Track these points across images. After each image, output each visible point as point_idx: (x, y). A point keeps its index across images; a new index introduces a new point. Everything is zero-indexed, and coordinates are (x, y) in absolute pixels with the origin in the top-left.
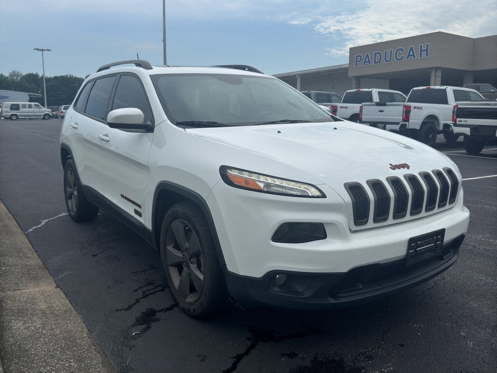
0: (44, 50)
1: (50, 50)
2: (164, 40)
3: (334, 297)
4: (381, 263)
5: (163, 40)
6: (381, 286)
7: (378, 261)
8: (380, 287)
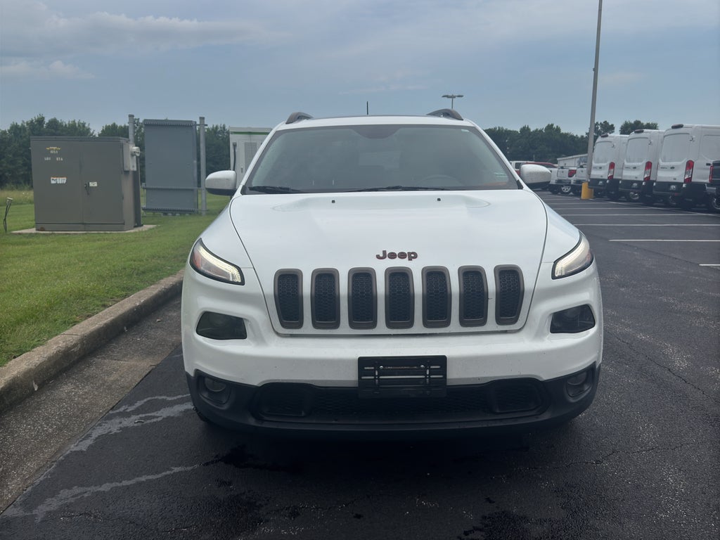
0: (455, 97)
1: (462, 96)
2: (596, 70)
3: (259, 419)
4: (313, 384)
5: (594, 70)
6: (336, 420)
7: (309, 381)
8: (334, 422)
